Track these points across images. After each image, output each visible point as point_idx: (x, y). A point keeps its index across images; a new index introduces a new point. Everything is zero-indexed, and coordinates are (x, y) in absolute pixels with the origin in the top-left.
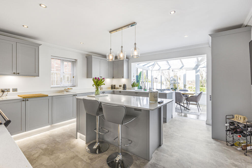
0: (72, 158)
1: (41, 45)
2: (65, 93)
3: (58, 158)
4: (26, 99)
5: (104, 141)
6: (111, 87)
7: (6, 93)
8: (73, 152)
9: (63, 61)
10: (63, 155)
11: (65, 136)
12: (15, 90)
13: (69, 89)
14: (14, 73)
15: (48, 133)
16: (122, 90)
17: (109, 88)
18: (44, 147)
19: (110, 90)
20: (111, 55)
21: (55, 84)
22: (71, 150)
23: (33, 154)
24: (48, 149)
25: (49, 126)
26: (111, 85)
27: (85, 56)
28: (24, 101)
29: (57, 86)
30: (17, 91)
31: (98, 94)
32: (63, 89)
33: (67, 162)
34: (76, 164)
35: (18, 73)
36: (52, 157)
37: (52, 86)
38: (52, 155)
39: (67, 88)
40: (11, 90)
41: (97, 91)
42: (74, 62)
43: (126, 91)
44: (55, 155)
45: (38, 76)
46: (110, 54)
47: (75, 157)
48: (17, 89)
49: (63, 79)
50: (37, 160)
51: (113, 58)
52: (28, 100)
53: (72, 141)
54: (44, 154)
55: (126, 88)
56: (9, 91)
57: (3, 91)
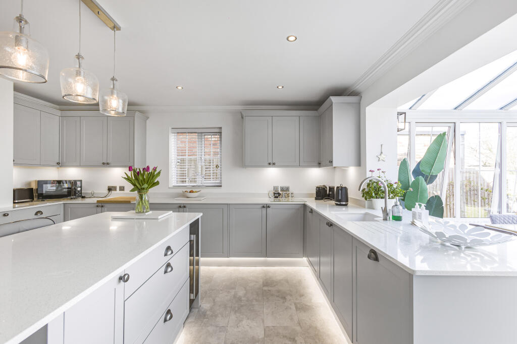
6: (317, 192)
7: (112, 192)
12: (122, 189)
14: (103, 163)
19: (313, 201)
26: (317, 188)
28: (97, 206)
40: (118, 189)
48: (124, 187)
52: (103, 206)
56: (116, 190)
57: (110, 189)
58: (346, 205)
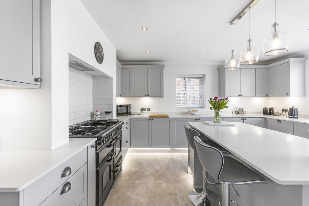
0: (171, 194)
1: (164, 66)
2: (189, 116)
3: (160, 186)
4: (152, 118)
5: (219, 194)
6: (263, 111)
7: (143, 112)
8: (175, 188)
9: (189, 78)
10: (165, 185)
11: (180, 164)
12: (149, 109)
13: (194, 111)
14: (146, 95)
15: (168, 155)
16: (288, 119)
17: (259, 113)
18: (158, 168)
19: (262, 116)
20: (234, 60)
21: (181, 104)
22: (175, 184)
23: (147, 170)
24: (159, 172)
25: (170, 149)
26: (263, 109)
27: (217, 68)
28: (150, 119)
29: (183, 107)
30: (150, 110)
31: (217, 122)
32: (187, 111)
33: (164, 195)
34: (170, 204)
35: (148, 95)
36: (157, 181)
37: (177, 107)
38: (158, 179)
39: (191, 110)
40: (147, 110)
41: (216, 116)
42: (202, 78)
43: (296, 120)
44: (159, 180)
45: (162, 97)
46: (232, 58)
47: (173, 194)
48: (150, 109)
49: (188, 99)
50: (146, 177)
51: (237, 65)
52: (152, 120)
53: (182, 174)
54: (153, 175)
55: (298, 116)
56: (145, 110)
57: (142, 110)
58: (297, 118)
